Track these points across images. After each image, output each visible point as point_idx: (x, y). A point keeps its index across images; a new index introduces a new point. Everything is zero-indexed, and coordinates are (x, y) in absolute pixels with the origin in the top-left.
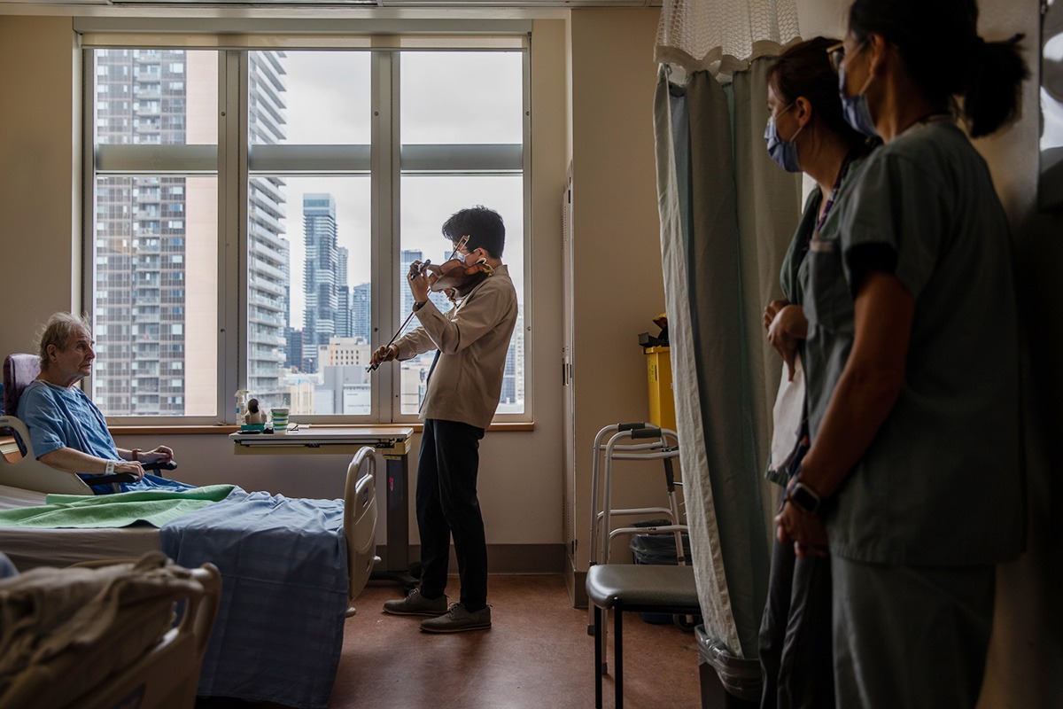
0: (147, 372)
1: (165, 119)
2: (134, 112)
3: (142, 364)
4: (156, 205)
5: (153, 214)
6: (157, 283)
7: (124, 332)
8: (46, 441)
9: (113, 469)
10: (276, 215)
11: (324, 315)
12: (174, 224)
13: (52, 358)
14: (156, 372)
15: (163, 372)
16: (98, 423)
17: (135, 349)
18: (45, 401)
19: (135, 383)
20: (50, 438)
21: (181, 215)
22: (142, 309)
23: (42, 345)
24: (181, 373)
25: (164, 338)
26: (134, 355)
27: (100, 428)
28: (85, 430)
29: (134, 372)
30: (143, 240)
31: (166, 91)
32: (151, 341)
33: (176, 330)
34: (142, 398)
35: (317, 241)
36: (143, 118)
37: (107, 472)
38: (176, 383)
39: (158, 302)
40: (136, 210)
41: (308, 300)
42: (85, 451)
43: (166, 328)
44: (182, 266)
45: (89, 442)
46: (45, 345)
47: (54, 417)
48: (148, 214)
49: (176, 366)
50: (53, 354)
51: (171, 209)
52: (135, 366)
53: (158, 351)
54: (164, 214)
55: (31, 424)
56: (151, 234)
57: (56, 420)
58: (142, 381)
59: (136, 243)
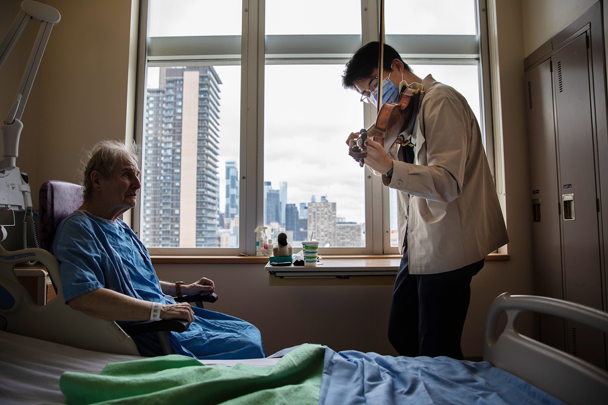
0: (166, 228)
1: (174, 130)
2: (163, 128)
3: (164, 225)
4: (170, 163)
5: (169, 167)
6: (170, 194)
7: (157, 213)
8: (78, 281)
9: (158, 315)
10: (216, 167)
11: (233, 207)
12: (177, 171)
13: (95, 185)
14: (169, 228)
15: (172, 228)
16: (142, 259)
17: (161, 219)
18: (83, 232)
19: (161, 233)
20: (84, 276)
21: (179, 167)
22: (164, 204)
23: (86, 173)
24: (178, 229)
25: (172, 215)
26: (160, 222)
27: (144, 264)
28: (127, 267)
29: (160, 228)
30: (165, 177)
31: (175, 119)
32: (167, 216)
33: (177, 212)
34: (163, 239)
35: (230, 177)
36: (166, 130)
37: (152, 319)
38: (176, 233)
39: (170, 201)
40: (162, 165)
41: (227, 201)
42: (126, 293)
43: (173, 211)
44: (179, 187)
45: (130, 282)
46: (88, 172)
47: (90, 251)
48: (167, 167)
49: (177, 226)
50: (97, 182)
51: (175, 165)
52: (161, 226)
53: (170, 220)
54: (173, 167)
55: (62, 259)
56: (168, 175)
57: (93, 254)
58: (163, 232)
59: (162, 178)
